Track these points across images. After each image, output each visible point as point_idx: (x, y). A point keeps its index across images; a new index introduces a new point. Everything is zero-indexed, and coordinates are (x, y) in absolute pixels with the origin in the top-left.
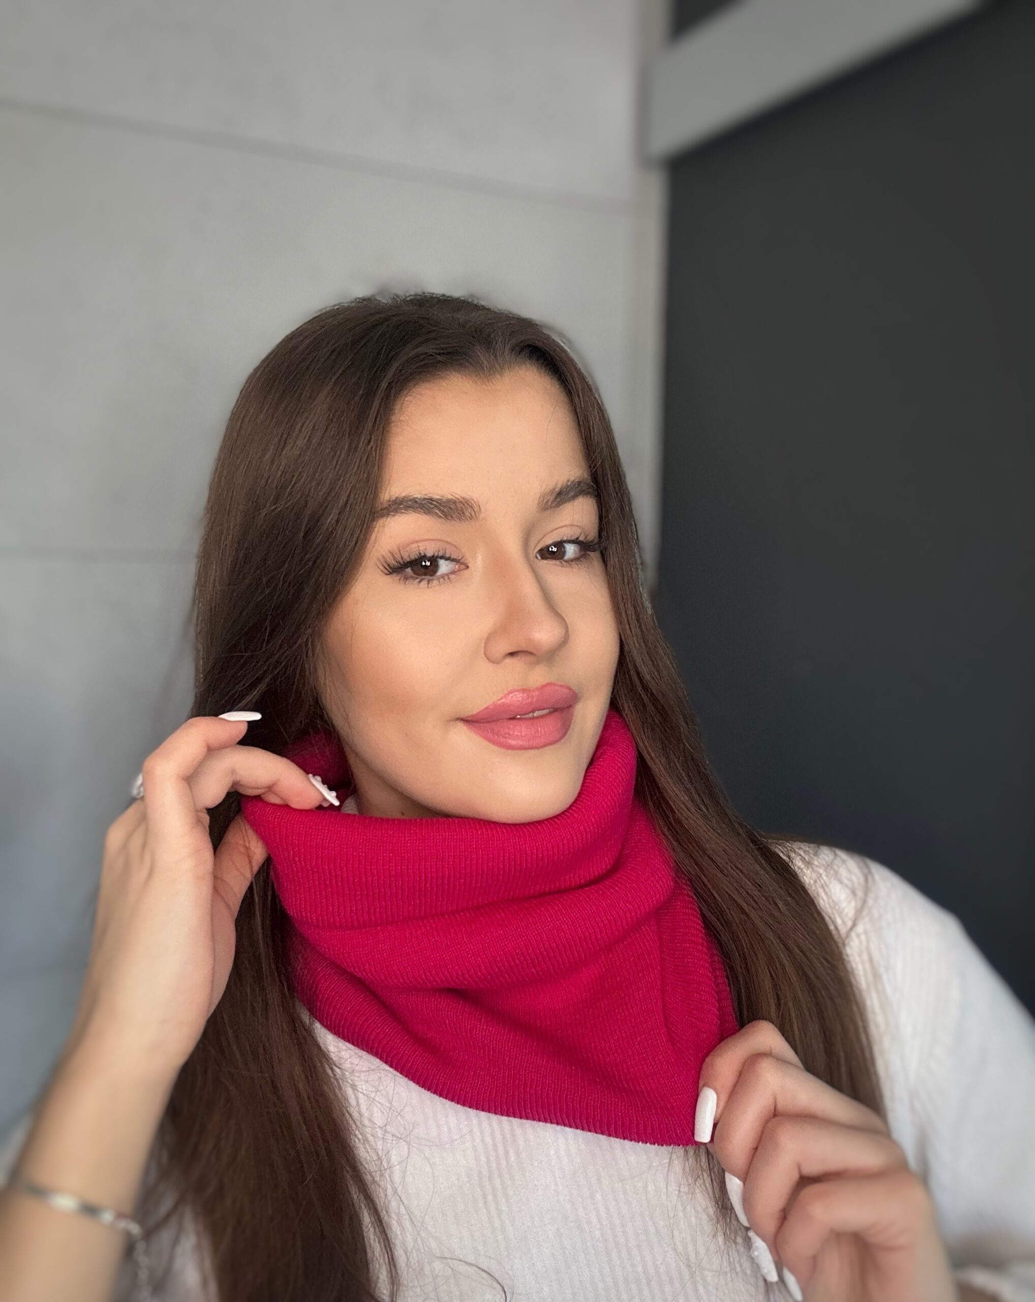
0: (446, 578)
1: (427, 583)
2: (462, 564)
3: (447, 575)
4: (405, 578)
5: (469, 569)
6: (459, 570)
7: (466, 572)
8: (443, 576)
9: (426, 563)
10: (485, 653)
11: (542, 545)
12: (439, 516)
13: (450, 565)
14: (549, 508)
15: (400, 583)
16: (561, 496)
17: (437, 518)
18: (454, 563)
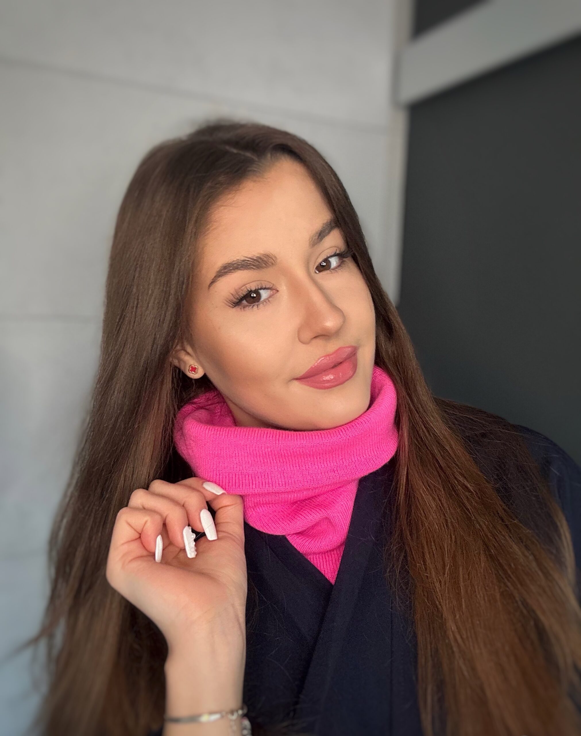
2: (273, 289)
4: (243, 307)
7: (278, 294)
9: (253, 295)
10: (299, 340)
11: (317, 264)
12: (254, 269)
13: (267, 293)
14: (316, 244)
15: (241, 311)
16: (321, 235)
17: (253, 270)
18: (269, 291)
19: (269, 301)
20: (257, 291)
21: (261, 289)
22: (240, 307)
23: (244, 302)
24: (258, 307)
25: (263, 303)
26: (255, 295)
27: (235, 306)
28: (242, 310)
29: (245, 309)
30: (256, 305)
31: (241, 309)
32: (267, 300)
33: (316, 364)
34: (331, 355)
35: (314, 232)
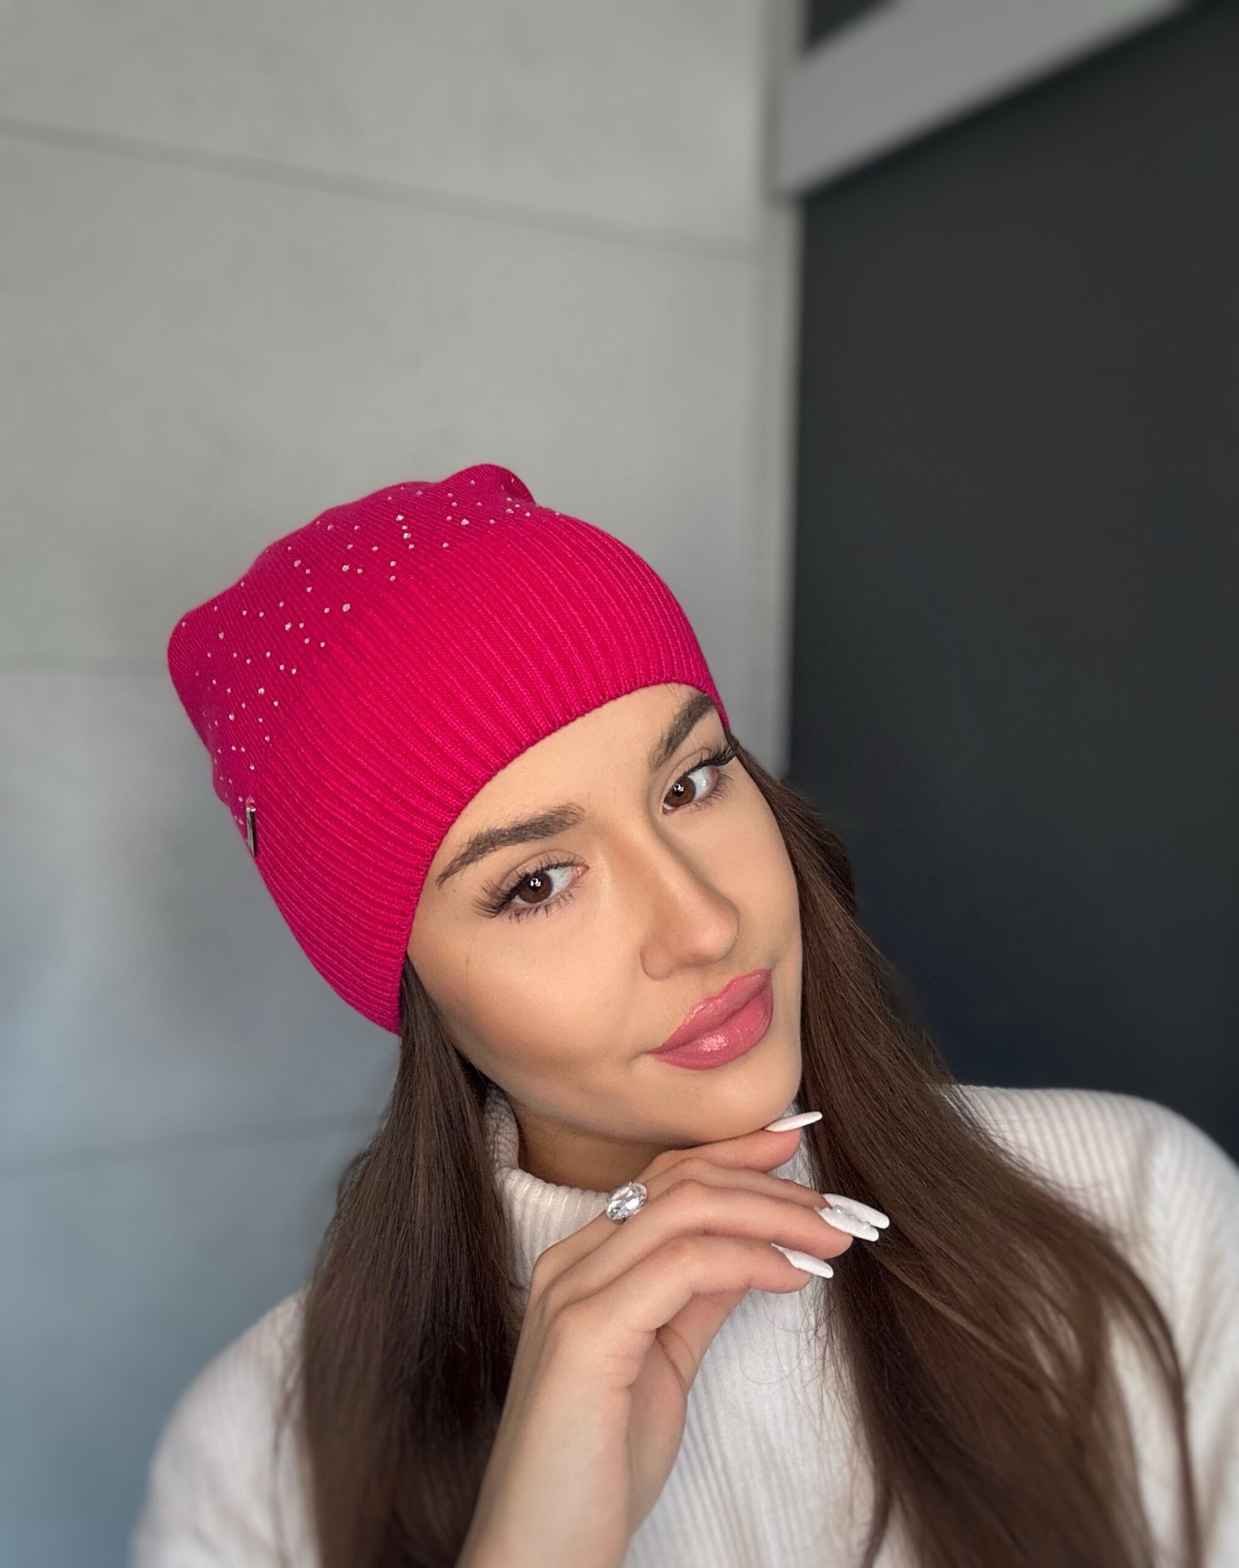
0: (567, 897)
1: (544, 911)
7: (586, 876)
8: (561, 895)
9: (535, 881)
10: (645, 970)
11: (665, 793)
12: (537, 838)
13: (566, 874)
14: (665, 759)
15: (511, 923)
16: (672, 742)
17: (533, 840)
18: (569, 868)
19: (570, 895)
20: (541, 874)
21: (549, 867)
22: (508, 913)
23: (518, 900)
24: (547, 911)
25: (558, 902)
26: (538, 884)
27: (498, 913)
28: (514, 920)
29: (520, 917)
30: (542, 907)
31: (510, 918)
32: (567, 894)
33: (688, 1020)
34: (717, 998)
35: (658, 740)
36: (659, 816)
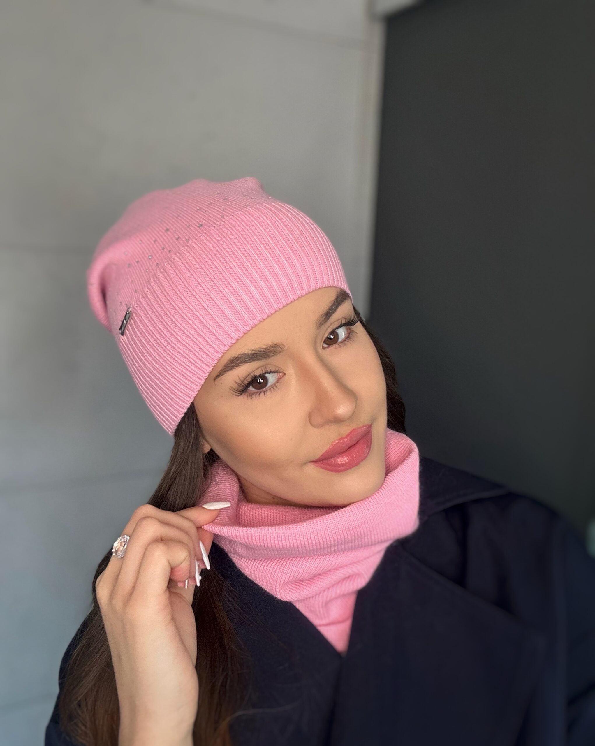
0: (275, 388)
1: (264, 394)
2: (280, 372)
3: (275, 384)
4: (250, 395)
5: (286, 375)
6: (280, 378)
7: (284, 377)
8: (272, 386)
10: (311, 423)
12: (261, 359)
14: (324, 323)
16: (328, 314)
29: (252, 397)
32: (275, 386)
33: (331, 448)
34: (345, 438)
35: (321, 314)
36: (320, 350)
